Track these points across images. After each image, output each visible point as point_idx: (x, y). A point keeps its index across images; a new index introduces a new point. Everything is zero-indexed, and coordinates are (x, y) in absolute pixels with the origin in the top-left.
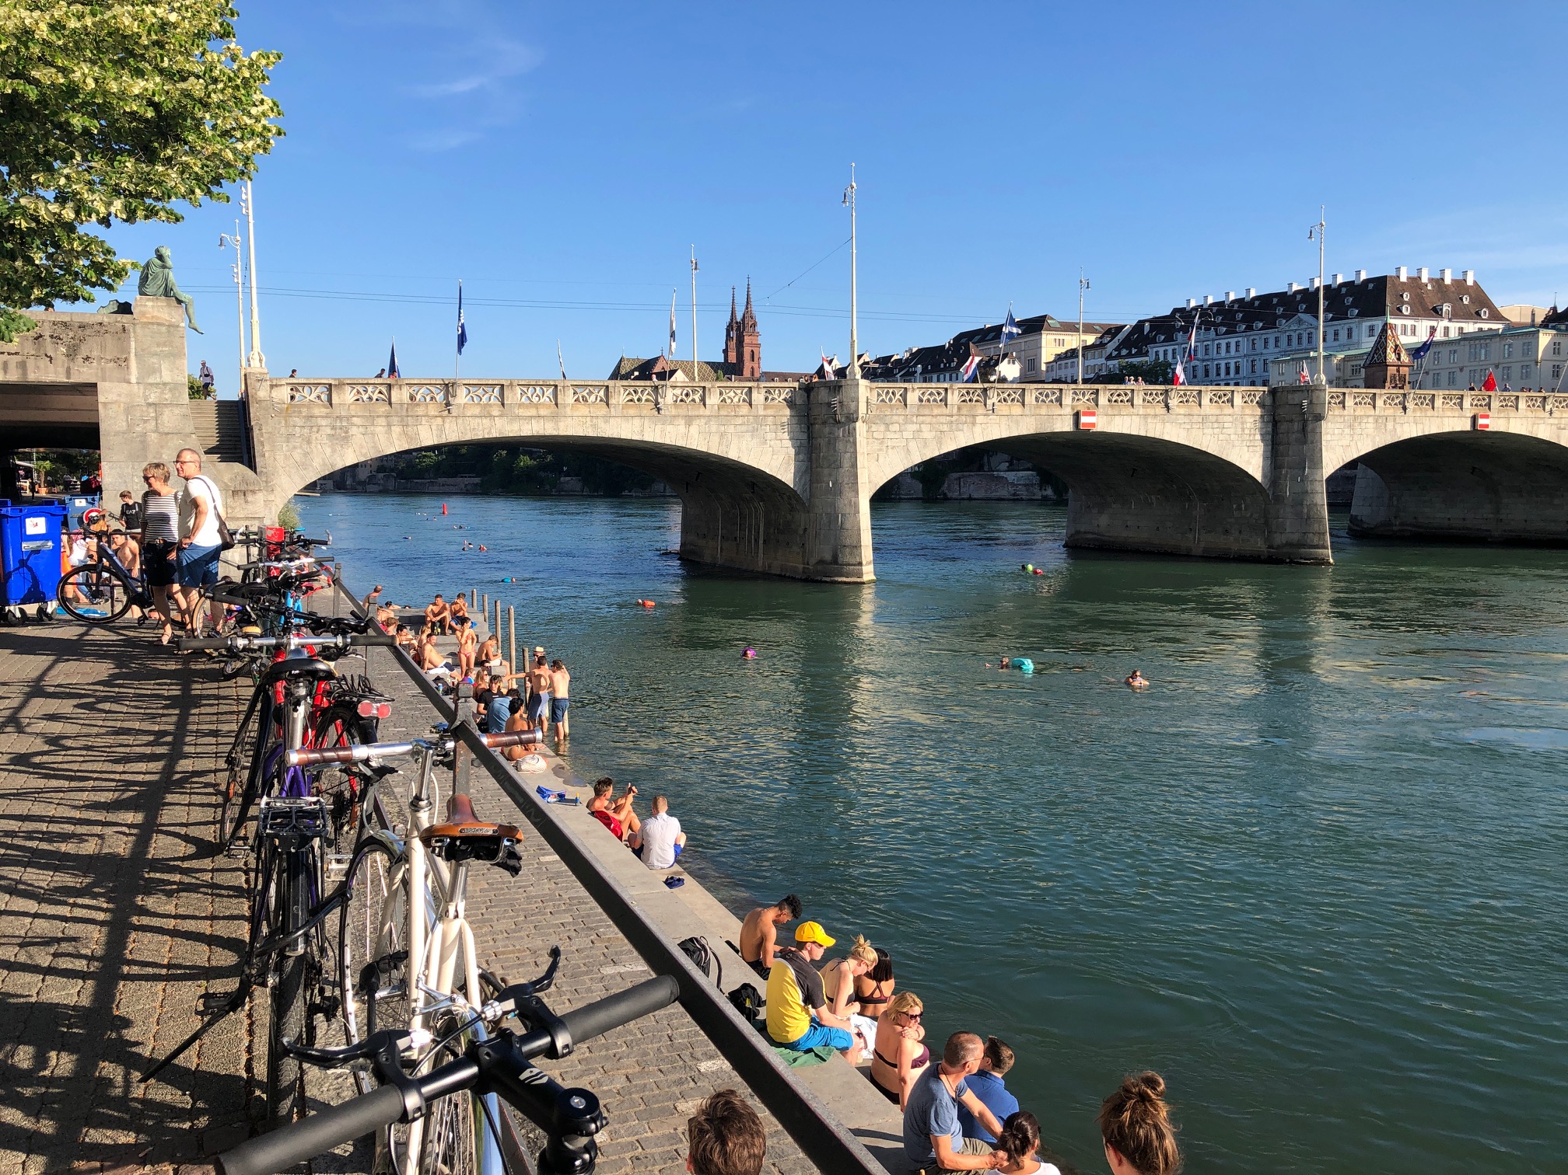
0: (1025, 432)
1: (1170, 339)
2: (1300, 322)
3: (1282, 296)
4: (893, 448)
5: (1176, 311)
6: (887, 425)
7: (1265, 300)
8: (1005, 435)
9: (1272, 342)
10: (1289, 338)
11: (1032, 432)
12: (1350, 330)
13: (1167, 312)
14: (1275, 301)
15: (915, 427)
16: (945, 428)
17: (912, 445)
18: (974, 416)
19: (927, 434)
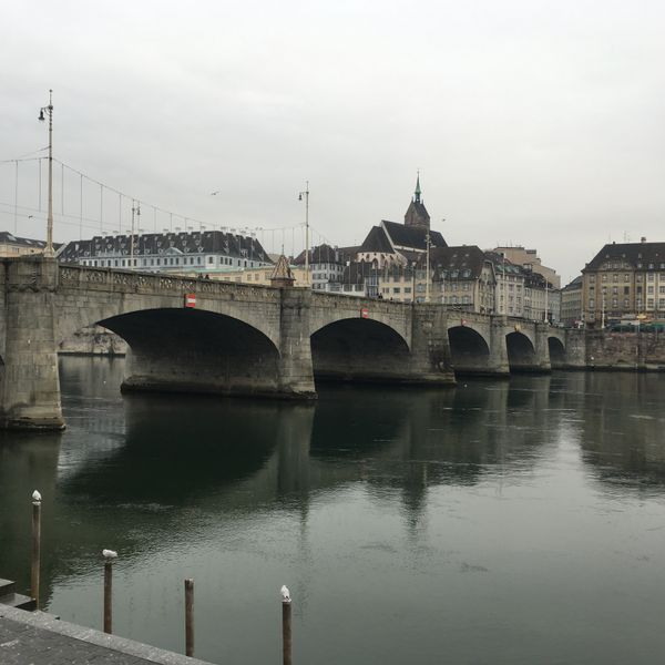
0: (155, 307)
1: (93, 254)
2: (172, 251)
3: (160, 236)
4: (70, 314)
5: (95, 238)
6: (66, 296)
7: (151, 237)
8: (143, 308)
9: (155, 262)
10: (166, 260)
11: (159, 307)
12: (199, 260)
13: (91, 238)
14: (156, 238)
15: (85, 299)
16: (105, 301)
17: (83, 312)
18: (123, 294)
19: (93, 305)
